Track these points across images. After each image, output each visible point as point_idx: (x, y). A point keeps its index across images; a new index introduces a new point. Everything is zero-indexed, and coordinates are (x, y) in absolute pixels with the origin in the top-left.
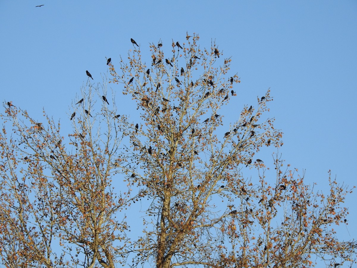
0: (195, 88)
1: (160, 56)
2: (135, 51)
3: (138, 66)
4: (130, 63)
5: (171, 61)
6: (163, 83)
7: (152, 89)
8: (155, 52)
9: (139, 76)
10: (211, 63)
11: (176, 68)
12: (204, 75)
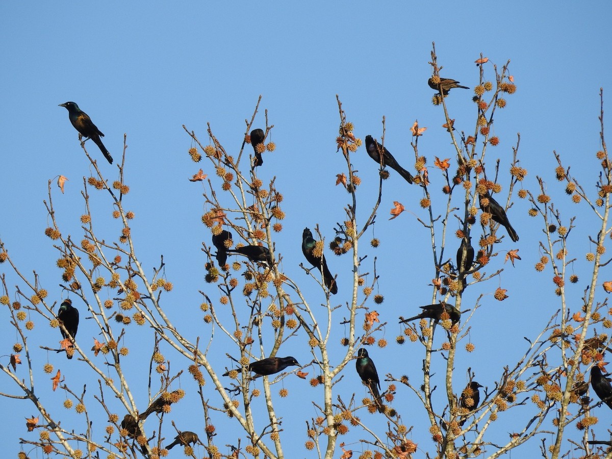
0: (493, 418)
1: (256, 217)
2: (91, 181)
3: (113, 284)
4: (60, 264)
5: (334, 246)
6: (283, 393)
7: (210, 432)
8: (226, 187)
9: (124, 352)
10: (600, 251)
11: (366, 292)
12: (550, 333)
